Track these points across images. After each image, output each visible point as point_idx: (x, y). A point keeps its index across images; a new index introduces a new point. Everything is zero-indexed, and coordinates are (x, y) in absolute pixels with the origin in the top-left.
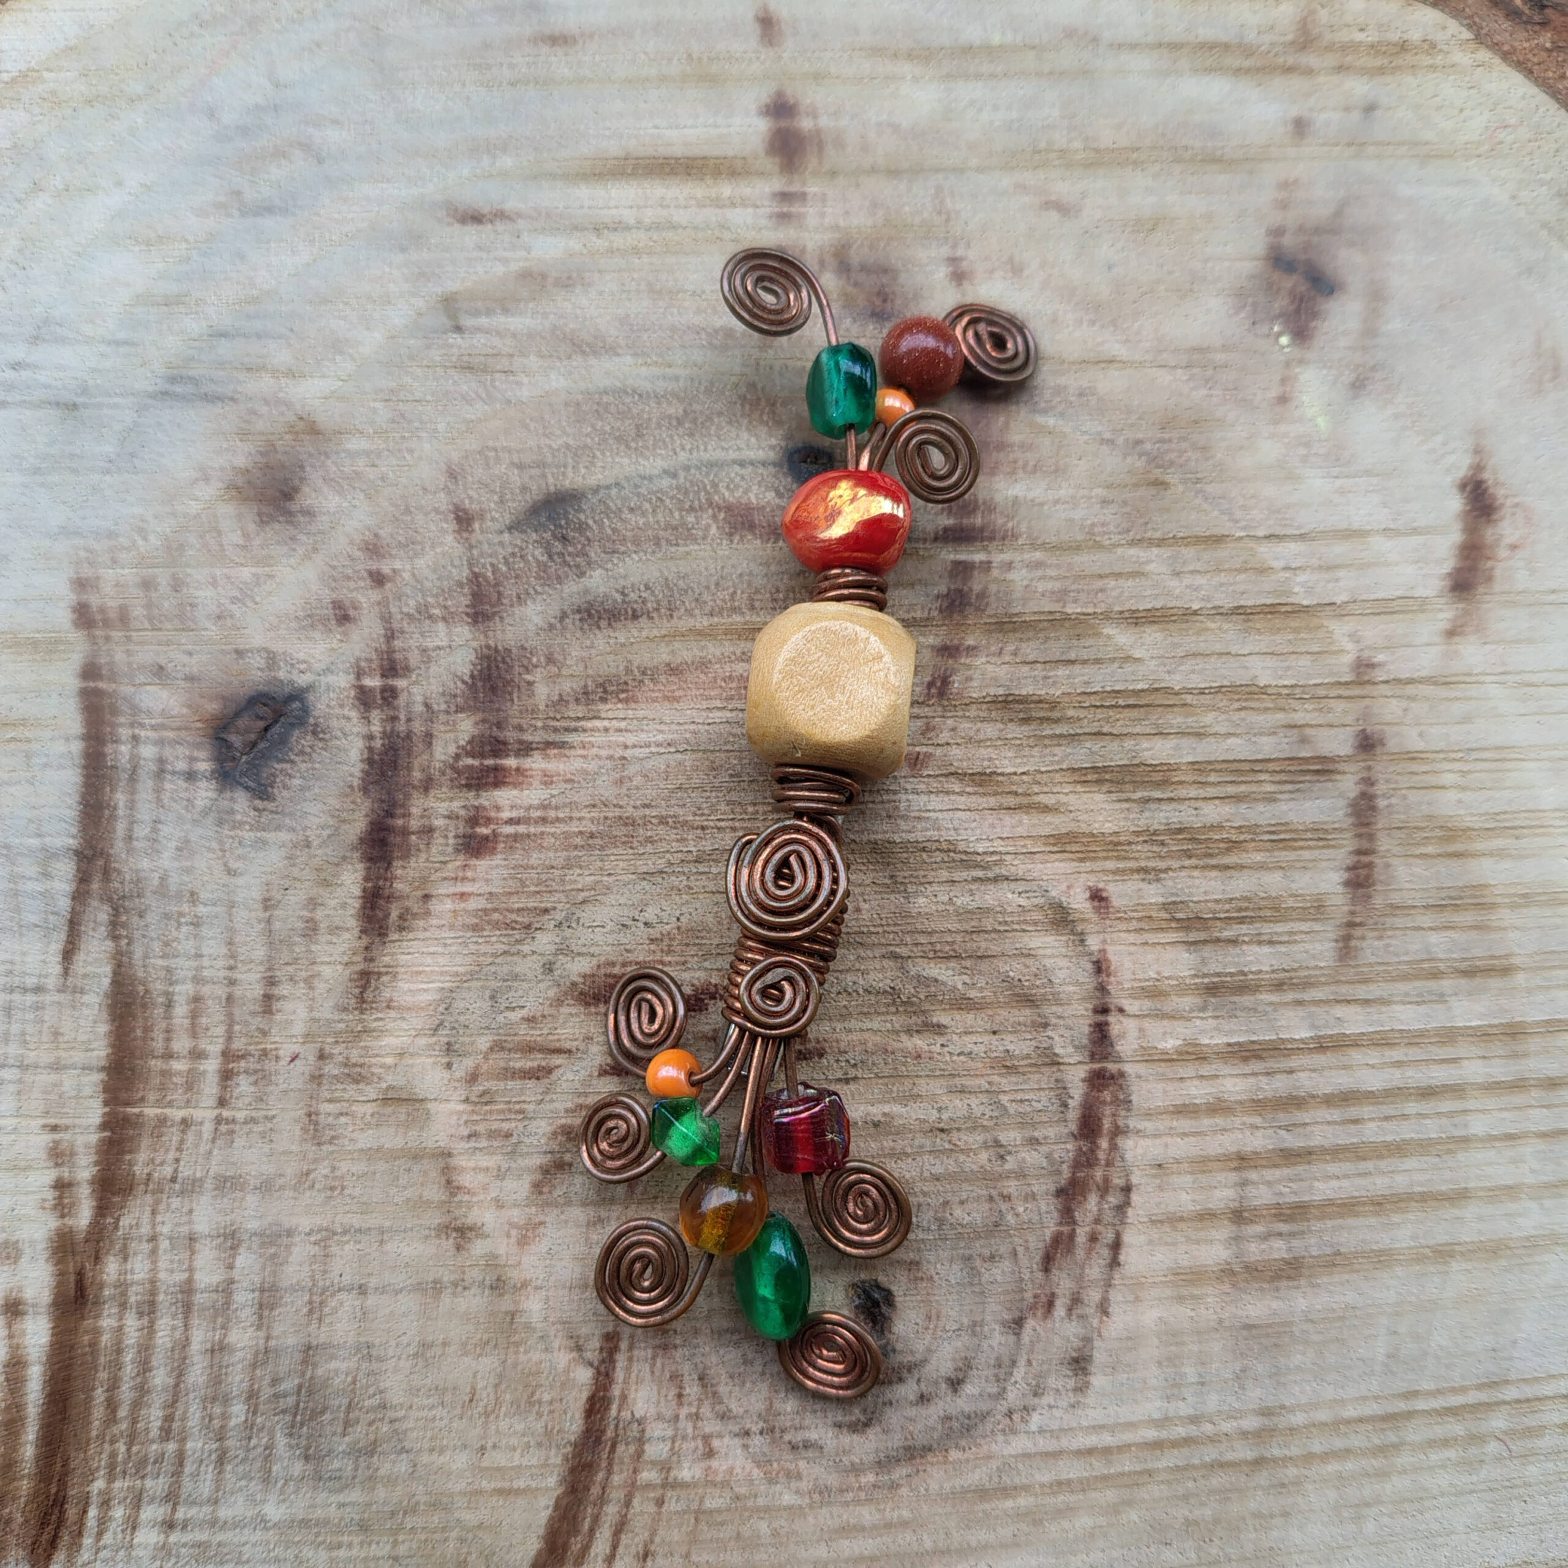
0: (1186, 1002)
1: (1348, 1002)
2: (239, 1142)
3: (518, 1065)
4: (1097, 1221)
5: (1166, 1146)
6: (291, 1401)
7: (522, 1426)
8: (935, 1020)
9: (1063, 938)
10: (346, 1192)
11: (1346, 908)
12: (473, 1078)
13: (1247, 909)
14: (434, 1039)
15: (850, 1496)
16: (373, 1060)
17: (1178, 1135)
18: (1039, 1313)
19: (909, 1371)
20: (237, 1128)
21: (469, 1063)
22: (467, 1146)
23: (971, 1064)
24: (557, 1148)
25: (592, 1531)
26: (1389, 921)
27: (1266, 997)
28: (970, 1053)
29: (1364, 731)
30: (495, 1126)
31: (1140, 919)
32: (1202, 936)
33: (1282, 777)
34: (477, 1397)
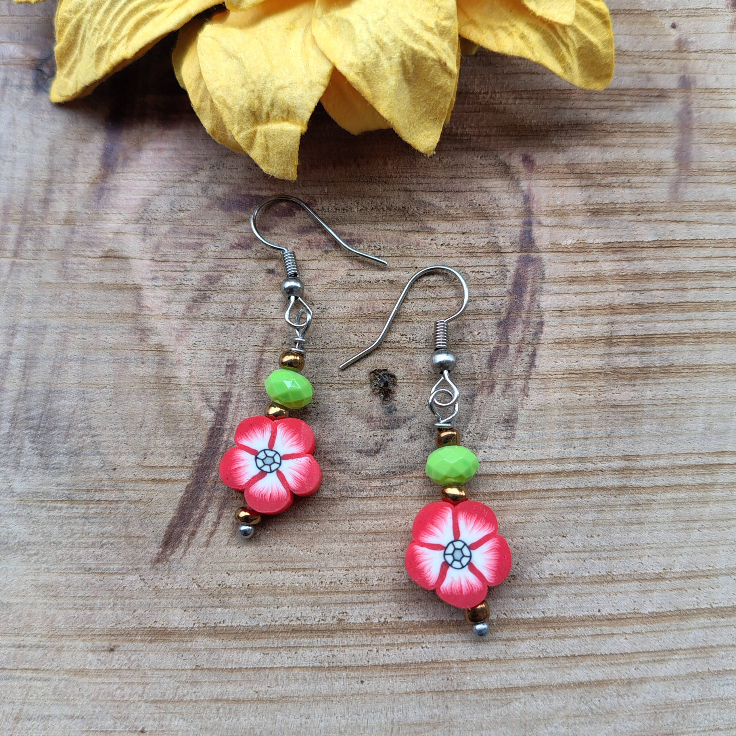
0: (578, 220)
1: (678, 222)
2: (23, 276)
3: (183, 241)
4: (523, 340)
5: (566, 300)
6: (36, 422)
7: (170, 443)
8: (428, 225)
9: (506, 183)
10: (80, 306)
11: (675, 170)
12: (157, 247)
13: (616, 168)
14: (137, 226)
15: (364, 494)
16: (101, 236)
17: (573, 294)
18: (486, 392)
19: (404, 422)
20: (22, 269)
21: (155, 239)
22: (151, 284)
23: (448, 250)
24: (203, 288)
25: (206, 507)
26: (702, 179)
27: (626, 217)
28: (448, 245)
29: (684, 76)
30: (167, 274)
31: (552, 173)
32: (590, 182)
33: (637, 98)
34: (145, 425)
